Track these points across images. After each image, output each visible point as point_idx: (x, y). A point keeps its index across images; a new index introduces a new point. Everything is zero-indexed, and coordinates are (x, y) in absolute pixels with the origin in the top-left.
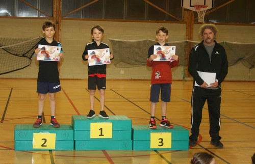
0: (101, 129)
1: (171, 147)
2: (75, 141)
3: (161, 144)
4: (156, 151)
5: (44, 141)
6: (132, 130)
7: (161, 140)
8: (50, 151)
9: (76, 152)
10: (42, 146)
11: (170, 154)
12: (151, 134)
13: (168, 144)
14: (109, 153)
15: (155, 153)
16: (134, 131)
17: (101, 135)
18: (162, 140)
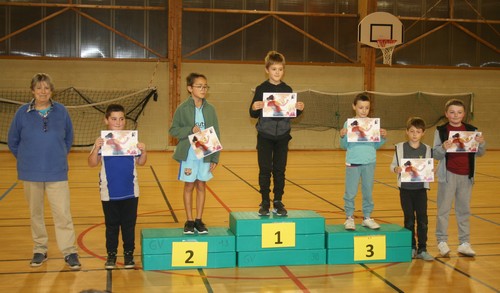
0: (279, 233)
1: (384, 258)
2: (237, 253)
3: (370, 253)
4: (362, 264)
5: (189, 254)
6: (326, 235)
7: (369, 248)
8: (200, 270)
9: (240, 270)
10: (187, 262)
11: (384, 269)
12: (355, 238)
13: (380, 254)
14: (292, 269)
15: (363, 268)
16: (329, 235)
17: (279, 242)
18: (372, 247)
